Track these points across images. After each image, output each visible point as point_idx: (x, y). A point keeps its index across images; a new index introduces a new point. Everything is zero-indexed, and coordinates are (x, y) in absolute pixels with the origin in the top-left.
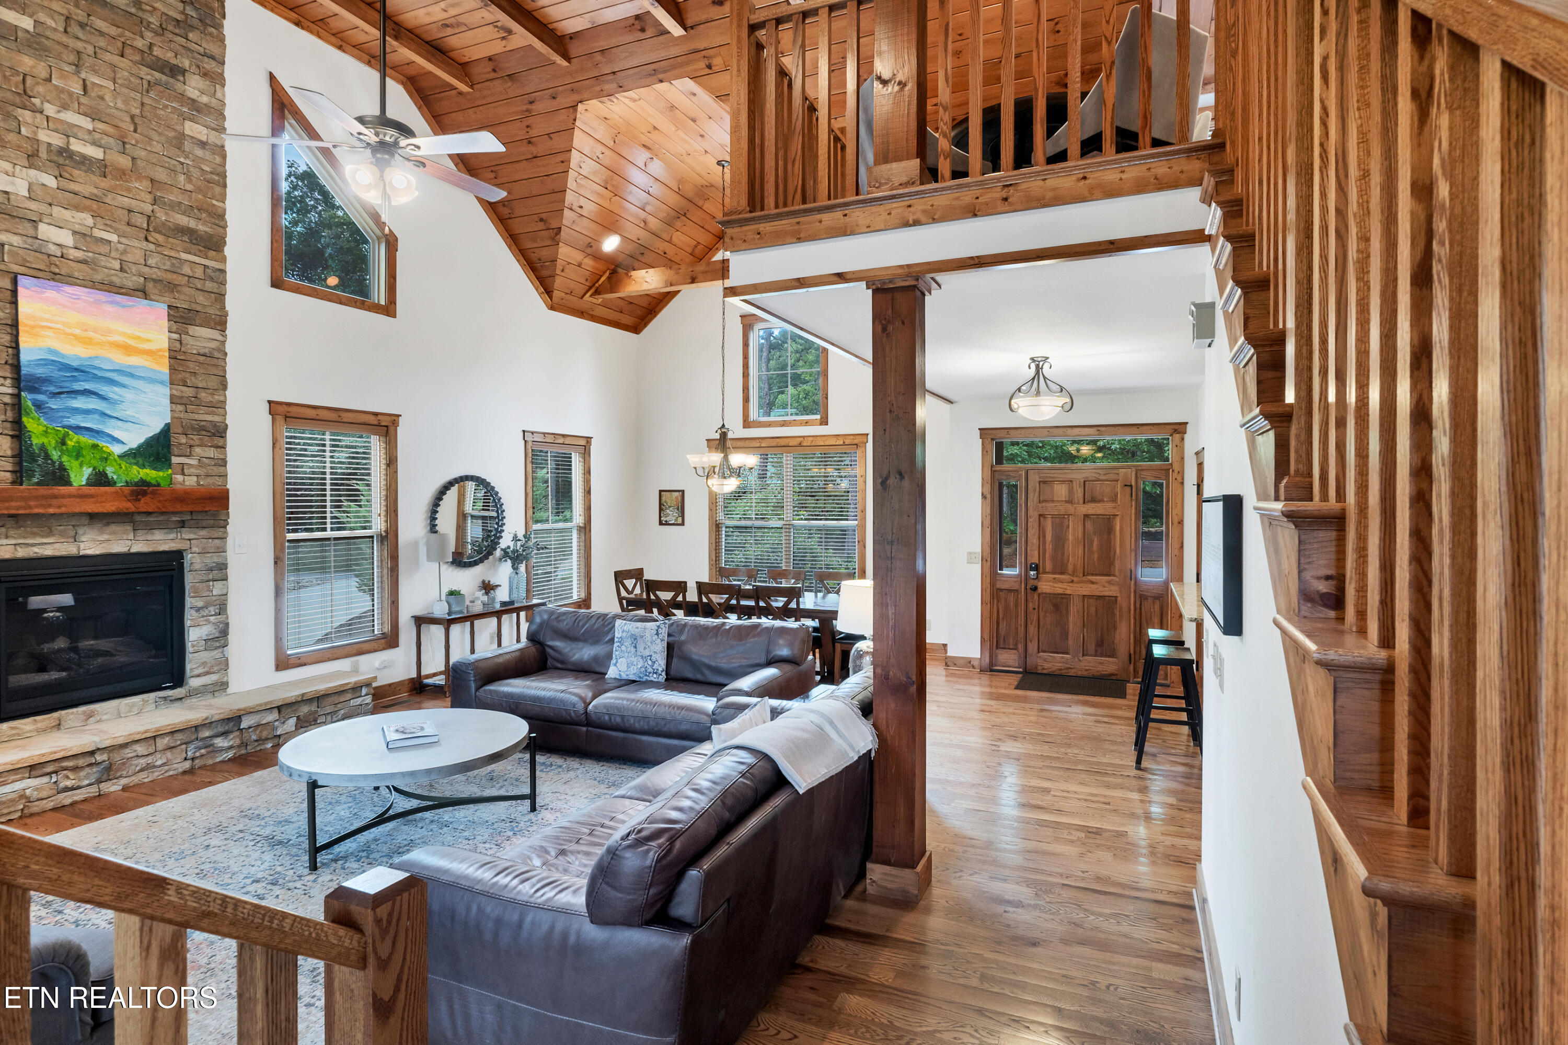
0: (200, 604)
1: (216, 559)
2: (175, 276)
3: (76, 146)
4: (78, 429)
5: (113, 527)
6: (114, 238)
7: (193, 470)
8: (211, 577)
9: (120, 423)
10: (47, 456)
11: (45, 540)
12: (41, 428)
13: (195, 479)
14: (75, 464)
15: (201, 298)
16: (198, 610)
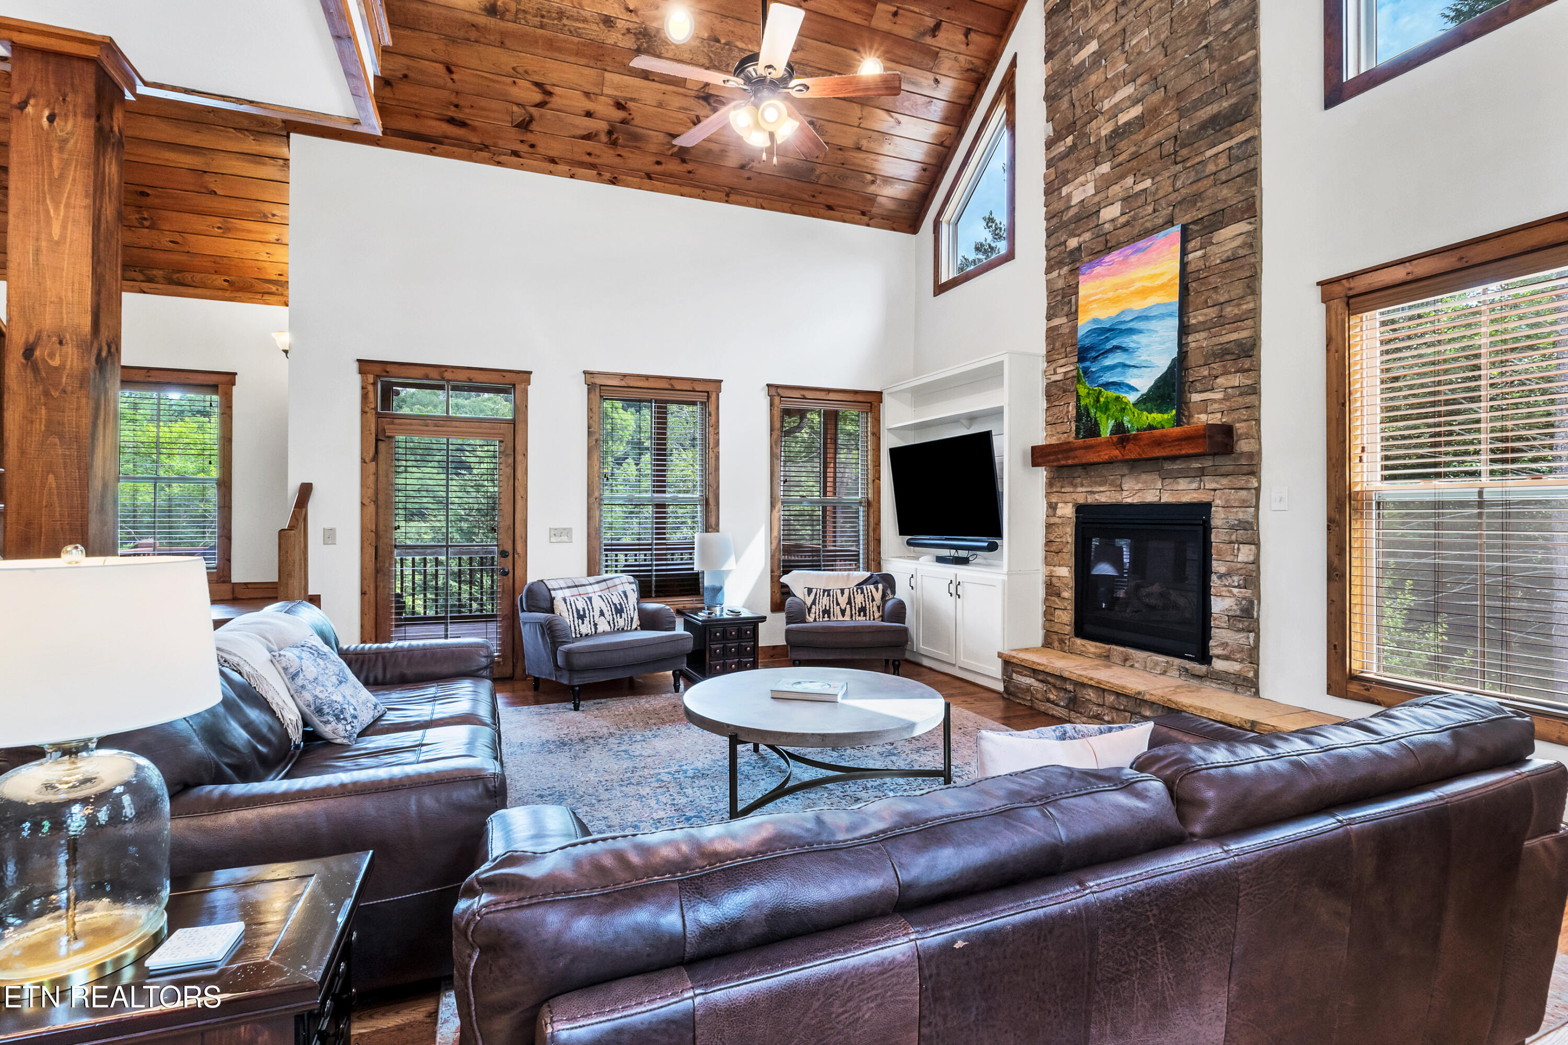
0: (1223, 570)
1: (1241, 516)
2: (1200, 184)
3: (1123, 118)
4: (1107, 385)
5: (1144, 477)
6: (1148, 183)
7: (1216, 406)
8: (1234, 538)
9: (1136, 370)
10: (1088, 414)
11: (1102, 489)
12: (1087, 391)
13: (1219, 415)
14: (1104, 417)
15: (1225, 192)
16: (1220, 577)
